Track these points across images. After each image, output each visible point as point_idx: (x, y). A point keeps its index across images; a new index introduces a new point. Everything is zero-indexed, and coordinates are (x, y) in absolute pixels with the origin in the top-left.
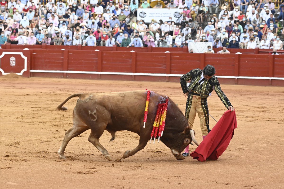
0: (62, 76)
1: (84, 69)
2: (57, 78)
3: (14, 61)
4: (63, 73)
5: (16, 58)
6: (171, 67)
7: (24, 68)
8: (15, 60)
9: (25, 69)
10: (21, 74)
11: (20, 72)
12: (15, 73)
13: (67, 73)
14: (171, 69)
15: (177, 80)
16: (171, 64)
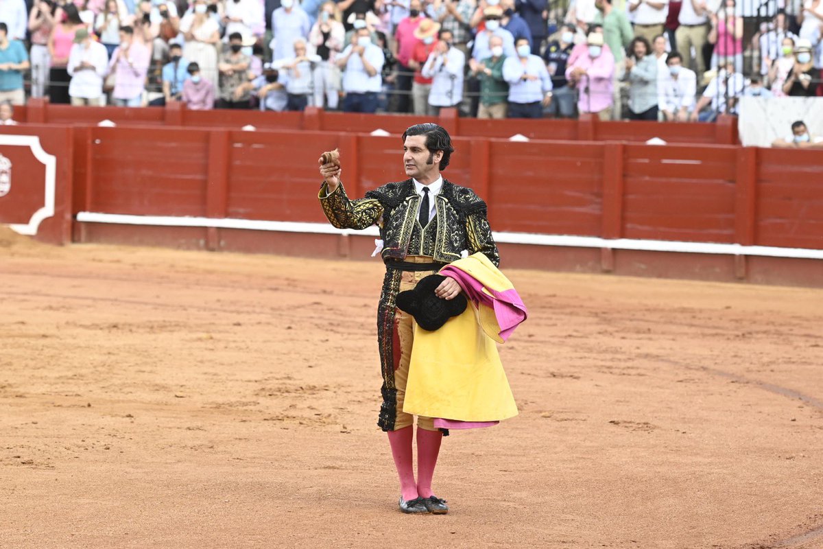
0: (202, 242)
1: (288, 212)
2: (179, 247)
3: (6, 173)
4: (205, 228)
5: (12, 161)
6: (624, 206)
7: (41, 204)
8: (9, 171)
9: (48, 210)
10: (31, 228)
11: (25, 220)
12: (5, 226)
13: (219, 229)
14: (623, 219)
15: (643, 266)
16: (624, 193)
